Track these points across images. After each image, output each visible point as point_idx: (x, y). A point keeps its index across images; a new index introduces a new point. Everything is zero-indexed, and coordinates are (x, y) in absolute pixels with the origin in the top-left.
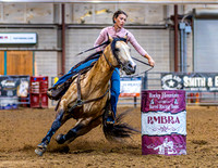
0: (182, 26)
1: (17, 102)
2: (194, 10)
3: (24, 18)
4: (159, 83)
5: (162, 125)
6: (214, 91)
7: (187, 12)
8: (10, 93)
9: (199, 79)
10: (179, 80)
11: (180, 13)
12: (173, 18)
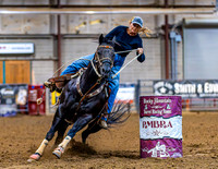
0: (173, 35)
1: (16, 110)
2: (184, 20)
3: (22, 29)
4: (152, 90)
5: (155, 129)
6: (204, 98)
7: (177, 21)
8: (9, 101)
9: (189, 85)
10: (170, 86)
11: (170, 22)
12: (163, 28)
